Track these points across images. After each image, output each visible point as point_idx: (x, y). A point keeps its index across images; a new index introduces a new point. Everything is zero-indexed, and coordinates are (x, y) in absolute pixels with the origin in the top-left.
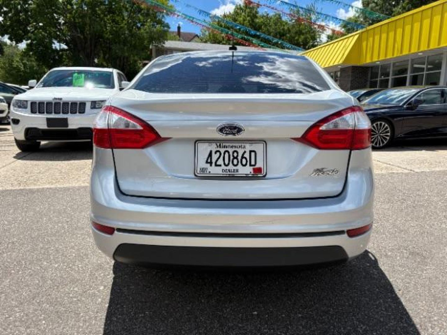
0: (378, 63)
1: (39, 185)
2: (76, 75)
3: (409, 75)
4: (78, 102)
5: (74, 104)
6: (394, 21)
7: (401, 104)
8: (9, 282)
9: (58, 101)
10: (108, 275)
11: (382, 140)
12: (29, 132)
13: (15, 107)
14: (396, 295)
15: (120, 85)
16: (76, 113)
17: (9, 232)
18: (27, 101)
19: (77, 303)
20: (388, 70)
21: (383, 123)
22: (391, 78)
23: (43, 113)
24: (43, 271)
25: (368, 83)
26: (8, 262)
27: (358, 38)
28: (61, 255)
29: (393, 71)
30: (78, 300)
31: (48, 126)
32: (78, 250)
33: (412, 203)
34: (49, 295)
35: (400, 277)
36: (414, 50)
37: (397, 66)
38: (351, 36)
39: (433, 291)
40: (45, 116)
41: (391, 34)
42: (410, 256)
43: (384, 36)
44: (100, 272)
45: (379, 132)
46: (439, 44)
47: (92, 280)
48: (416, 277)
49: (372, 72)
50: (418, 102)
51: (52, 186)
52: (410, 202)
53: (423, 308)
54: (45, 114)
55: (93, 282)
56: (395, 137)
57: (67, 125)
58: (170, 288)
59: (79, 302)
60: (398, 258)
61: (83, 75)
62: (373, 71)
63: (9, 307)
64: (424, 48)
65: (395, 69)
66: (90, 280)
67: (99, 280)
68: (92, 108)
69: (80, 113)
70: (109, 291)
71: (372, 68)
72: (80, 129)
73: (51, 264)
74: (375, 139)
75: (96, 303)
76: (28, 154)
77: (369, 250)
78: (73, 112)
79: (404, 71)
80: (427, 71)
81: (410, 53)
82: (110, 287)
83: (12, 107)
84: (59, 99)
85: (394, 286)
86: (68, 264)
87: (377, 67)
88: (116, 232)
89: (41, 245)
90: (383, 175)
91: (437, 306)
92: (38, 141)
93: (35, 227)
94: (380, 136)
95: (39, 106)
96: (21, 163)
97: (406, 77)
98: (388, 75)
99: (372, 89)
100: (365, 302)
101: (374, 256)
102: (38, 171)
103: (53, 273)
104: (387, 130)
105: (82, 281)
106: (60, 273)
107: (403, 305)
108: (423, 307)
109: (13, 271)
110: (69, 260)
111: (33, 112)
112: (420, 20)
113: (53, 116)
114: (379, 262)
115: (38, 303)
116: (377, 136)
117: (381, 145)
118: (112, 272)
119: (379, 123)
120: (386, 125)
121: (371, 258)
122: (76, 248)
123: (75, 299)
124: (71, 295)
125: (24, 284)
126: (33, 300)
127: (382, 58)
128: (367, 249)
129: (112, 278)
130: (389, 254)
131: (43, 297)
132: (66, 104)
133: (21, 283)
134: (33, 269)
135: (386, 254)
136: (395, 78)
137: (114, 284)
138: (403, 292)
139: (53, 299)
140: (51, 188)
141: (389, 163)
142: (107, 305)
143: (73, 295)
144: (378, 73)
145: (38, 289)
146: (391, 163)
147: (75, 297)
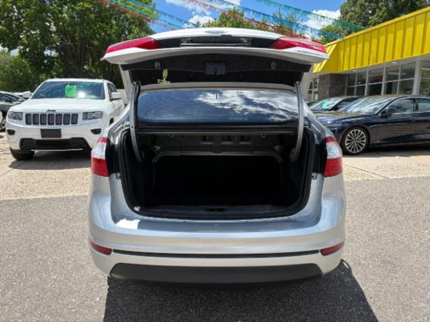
0: (355, 71)
1: (35, 195)
2: (68, 86)
3: (384, 83)
4: (71, 114)
5: (67, 115)
6: (369, 32)
7: (376, 113)
8: (12, 294)
9: (51, 113)
10: (103, 286)
11: (358, 147)
12: (24, 142)
13: (11, 118)
14: (368, 303)
15: (110, 96)
16: (69, 124)
17: (9, 244)
18: (22, 113)
19: (76, 314)
20: (364, 77)
21: (359, 131)
22: (366, 85)
23: (38, 124)
24: (43, 282)
25: (346, 90)
26: (9, 274)
27: (336, 47)
28: (59, 267)
29: (370, 78)
30: (77, 311)
31: (42, 136)
32: (74, 261)
33: (384, 210)
34: (50, 306)
35: (372, 285)
36: (388, 59)
37: (373, 74)
38: (329, 46)
39: (401, 299)
40: (40, 127)
41: (367, 44)
42: (382, 265)
43: (360, 46)
44: (96, 283)
45: (355, 139)
46: (412, 54)
47: (88, 292)
48: (386, 285)
49: (349, 79)
50: (392, 110)
51: (48, 196)
52: (383, 210)
53: (392, 316)
54: (40, 125)
55: (90, 293)
56: (371, 143)
57: (60, 135)
58: (161, 298)
59: (77, 313)
60: (371, 266)
61: (75, 87)
62: (351, 78)
63: (13, 318)
64: (397, 57)
65: (371, 76)
66: (87, 292)
67: (95, 291)
68: (83, 119)
69: (73, 123)
70: (105, 302)
71: (349, 75)
72: (73, 139)
73: (50, 276)
74: (352, 146)
75: (93, 314)
76: (23, 163)
77: (344, 259)
78: (66, 123)
79: (380, 79)
80: (401, 78)
81: (385, 62)
82: (106, 297)
83: (7, 118)
84: (52, 111)
85: (366, 294)
86: (66, 275)
87: (354, 75)
88: (113, 253)
89: (40, 257)
90: (358, 182)
91: (405, 313)
92: (33, 150)
93: (33, 238)
94: (357, 143)
95: (34, 118)
96: (16, 172)
97: (381, 85)
98: (364, 82)
99: (349, 97)
100: (339, 310)
101: (348, 265)
102: (33, 181)
103: (52, 285)
104: (363, 137)
105: (79, 292)
106: (59, 284)
107: (373, 313)
108: (391, 314)
109: (15, 284)
110: (66, 272)
111: (28, 123)
112: (394, 31)
113: (47, 127)
114: (352, 270)
115: (40, 314)
116: (354, 143)
117: (358, 151)
118: (107, 283)
119: (355, 130)
120: (362, 133)
121: (346, 267)
122: (73, 259)
123: (74, 310)
124: (70, 306)
125: (26, 296)
126: (35, 311)
127: (358, 66)
128: (343, 258)
129: (107, 290)
130: (363, 262)
131: (44, 308)
132: (59, 115)
133: (23, 295)
134: (33, 280)
135: (360, 262)
136: (371, 86)
137: (109, 295)
138: (374, 300)
139: (53, 310)
140: (46, 199)
141: (364, 170)
142: (103, 316)
143: (71, 306)
144: (355, 80)
145: (38, 300)
146: (367, 170)
147: (73, 309)
